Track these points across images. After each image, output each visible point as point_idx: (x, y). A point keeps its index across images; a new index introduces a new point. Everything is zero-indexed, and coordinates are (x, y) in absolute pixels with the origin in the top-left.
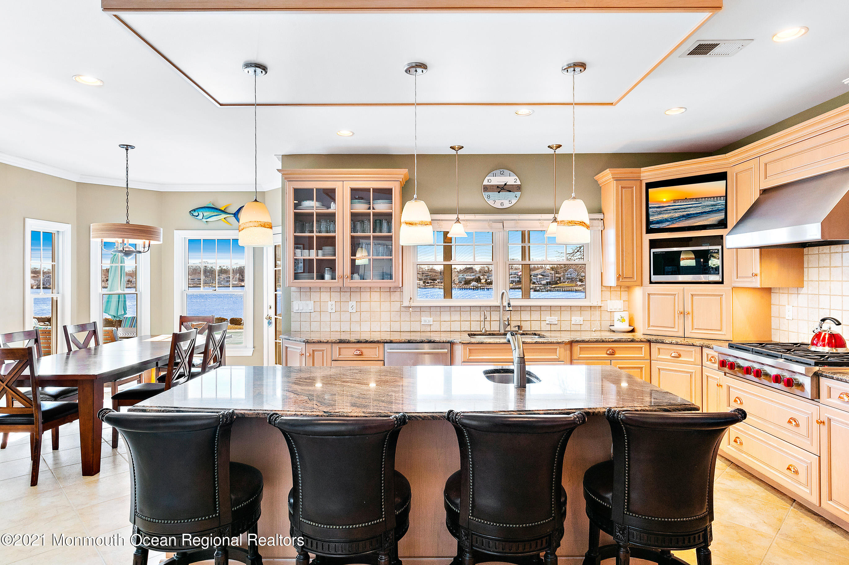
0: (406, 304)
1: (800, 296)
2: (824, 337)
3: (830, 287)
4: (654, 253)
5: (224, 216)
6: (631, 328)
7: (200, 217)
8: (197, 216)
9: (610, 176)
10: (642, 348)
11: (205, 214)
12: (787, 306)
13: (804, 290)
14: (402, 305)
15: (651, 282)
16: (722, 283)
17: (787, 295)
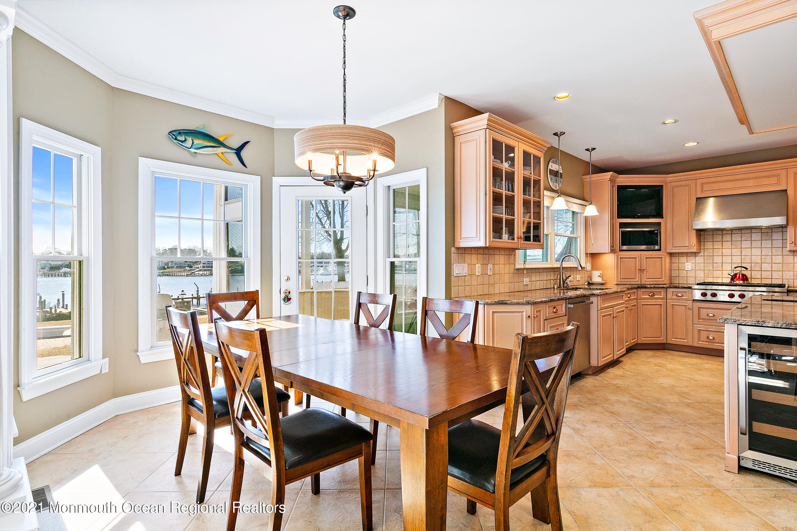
0: (518, 266)
1: (697, 257)
2: (739, 276)
3: (722, 252)
4: (622, 231)
5: (222, 150)
6: (603, 282)
7: (189, 143)
8: (182, 142)
9: (609, 177)
10: (635, 292)
11: (196, 142)
12: (686, 264)
13: (702, 254)
14: (515, 268)
15: (620, 251)
16: (660, 250)
17: (686, 257)
